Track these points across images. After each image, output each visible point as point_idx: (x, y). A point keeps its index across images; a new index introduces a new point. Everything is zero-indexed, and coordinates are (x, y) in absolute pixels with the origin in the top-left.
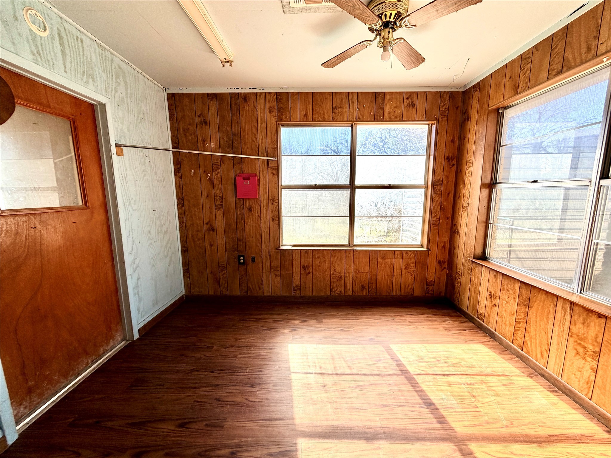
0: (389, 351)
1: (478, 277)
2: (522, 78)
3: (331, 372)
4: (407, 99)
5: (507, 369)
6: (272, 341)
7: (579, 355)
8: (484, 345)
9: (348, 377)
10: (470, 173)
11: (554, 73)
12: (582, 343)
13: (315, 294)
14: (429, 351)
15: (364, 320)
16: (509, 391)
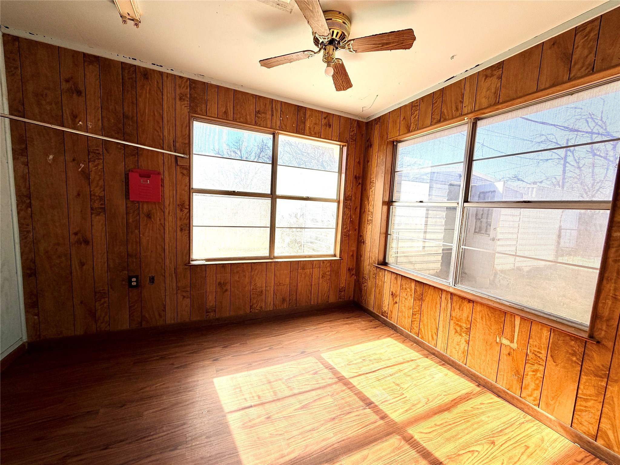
0: (322, 360)
1: (382, 280)
2: (413, 121)
3: (271, 399)
4: (325, 118)
5: (412, 355)
6: (190, 380)
7: (458, 333)
8: (391, 338)
9: (290, 399)
10: (374, 192)
11: (435, 121)
12: (459, 323)
13: (232, 314)
14: (354, 352)
15: (290, 334)
16: (419, 372)
